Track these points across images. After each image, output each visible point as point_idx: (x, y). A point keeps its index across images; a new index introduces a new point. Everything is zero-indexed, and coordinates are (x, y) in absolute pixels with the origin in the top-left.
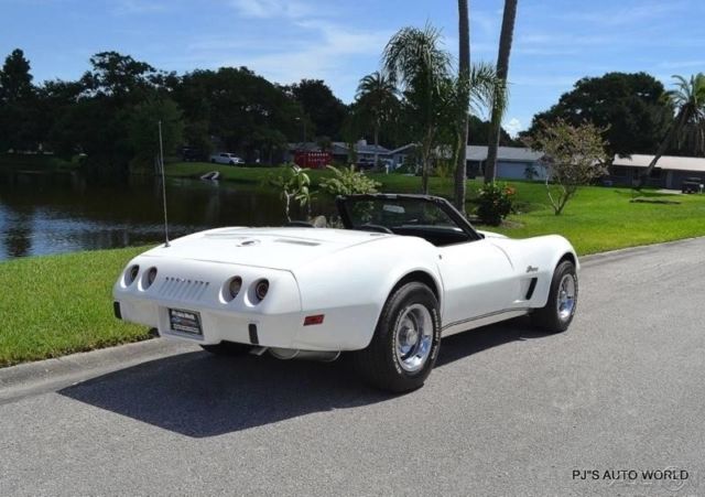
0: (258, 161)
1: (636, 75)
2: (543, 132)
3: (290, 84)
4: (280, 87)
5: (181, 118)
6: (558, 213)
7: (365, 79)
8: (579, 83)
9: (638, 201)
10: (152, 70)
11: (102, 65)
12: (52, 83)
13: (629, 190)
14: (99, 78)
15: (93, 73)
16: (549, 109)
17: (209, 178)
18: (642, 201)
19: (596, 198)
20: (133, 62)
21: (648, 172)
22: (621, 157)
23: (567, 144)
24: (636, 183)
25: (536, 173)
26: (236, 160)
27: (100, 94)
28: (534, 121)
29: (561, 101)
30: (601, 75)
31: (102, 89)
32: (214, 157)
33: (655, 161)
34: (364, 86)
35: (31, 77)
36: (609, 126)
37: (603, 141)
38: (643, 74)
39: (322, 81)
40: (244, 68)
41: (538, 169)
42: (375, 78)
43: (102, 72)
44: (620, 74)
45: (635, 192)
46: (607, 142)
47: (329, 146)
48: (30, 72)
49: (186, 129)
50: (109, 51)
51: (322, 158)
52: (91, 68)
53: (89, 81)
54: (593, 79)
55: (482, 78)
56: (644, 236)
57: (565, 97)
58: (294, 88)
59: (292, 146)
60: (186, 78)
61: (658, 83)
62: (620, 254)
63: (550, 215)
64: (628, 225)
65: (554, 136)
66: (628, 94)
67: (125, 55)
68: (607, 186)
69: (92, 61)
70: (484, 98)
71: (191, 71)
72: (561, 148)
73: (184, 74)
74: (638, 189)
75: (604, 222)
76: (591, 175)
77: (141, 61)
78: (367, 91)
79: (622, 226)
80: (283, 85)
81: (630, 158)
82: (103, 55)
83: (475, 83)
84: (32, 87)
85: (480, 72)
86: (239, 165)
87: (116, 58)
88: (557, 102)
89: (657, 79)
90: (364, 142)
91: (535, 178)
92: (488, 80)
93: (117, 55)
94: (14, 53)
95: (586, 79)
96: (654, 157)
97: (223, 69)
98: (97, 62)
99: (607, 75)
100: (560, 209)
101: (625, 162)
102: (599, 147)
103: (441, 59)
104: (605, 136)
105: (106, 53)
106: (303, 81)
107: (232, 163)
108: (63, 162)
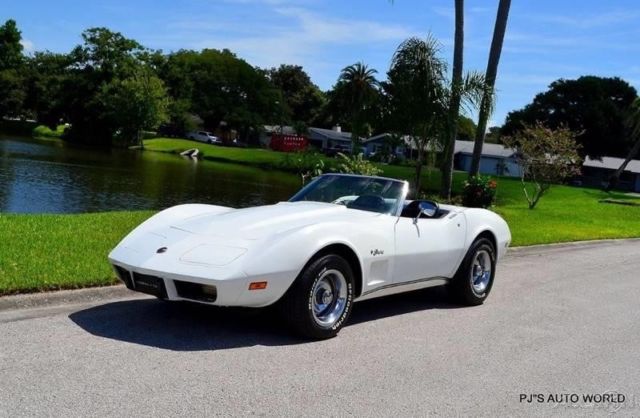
0: (235, 141)
1: (611, 79)
2: (522, 133)
3: (269, 68)
4: (260, 71)
5: (166, 96)
6: (532, 207)
7: (347, 69)
8: (554, 84)
9: (607, 202)
10: (141, 48)
11: (92, 40)
12: (42, 54)
13: (598, 192)
14: (89, 52)
15: (84, 47)
16: (524, 108)
17: (189, 155)
18: (610, 202)
19: (565, 197)
20: (123, 38)
21: (618, 175)
22: (592, 158)
23: (544, 145)
24: (606, 184)
25: (506, 169)
26: (214, 139)
27: (88, 67)
28: (508, 119)
29: (535, 100)
30: (576, 78)
31: (91, 63)
32: (193, 135)
33: (625, 164)
34: (346, 76)
35: (21, 47)
36: (583, 131)
37: (577, 144)
38: (617, 79)
39: (301, 68)
40: (226, 51)
41: (509, 165)
42: (356, 68)
43: (92, 46)
44: (595, 78)
45: (605, 193)
46: (580, 146)
47: (305, 131)
48: (21, 42)
49: (170, 107)
50: (101, 27)
51: (298, 142)
52: (82, 43)
53: (79, 54)
54: (568, 82)
55: (475, 84)
56: (610, 231)
57: (540, 97)
58: (273, 72)
59: (268, 128)
60: (171, 57)
61: (632, 88)
62: (589, 244)
63: (524, 209)
64: (596, 222)
65: (532, 137)
66: (602, 98)
67: (116, 32)
68: (577, 186)
69: (84, 36)
70: (475, 101)
71: (176, 51)
72: (538, 148)
73: (169, 53)
74: (607, 190)
75: (576, 217)
76: (564, 174)
77: (130, 38)
78: (348, 81)
79: (591, 222)
80: (262, 68)
81: (600, 160)
82: (94, 31)
83: (467, 89)
84: (22, 57)
85: (473, 79)
86: (216, 144)
87: (106, 34)
88: (531, 102)
89: (630, 85)
90: (339, 129)
91: (507, 174)
92: (479, 86)
93: (108, 31)
94: (7, 23)
95: (560, 81)
96: (624, 160)
97: (206, 50)
98: (89, 37)
99: (582, 77)
100: (534, 204)
101: (595, 163)
102: (573, 149)
103: (439, 65)
104: (579, 140)
105: (98, 29)
106: (283, 66)
107: (209, 142)
108: (48, 130)
